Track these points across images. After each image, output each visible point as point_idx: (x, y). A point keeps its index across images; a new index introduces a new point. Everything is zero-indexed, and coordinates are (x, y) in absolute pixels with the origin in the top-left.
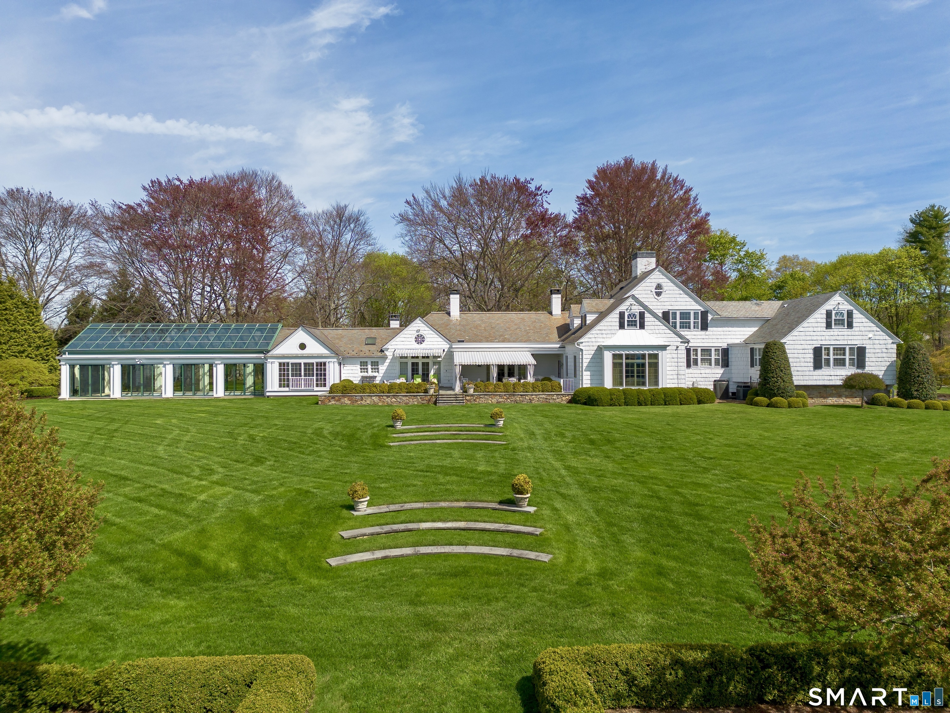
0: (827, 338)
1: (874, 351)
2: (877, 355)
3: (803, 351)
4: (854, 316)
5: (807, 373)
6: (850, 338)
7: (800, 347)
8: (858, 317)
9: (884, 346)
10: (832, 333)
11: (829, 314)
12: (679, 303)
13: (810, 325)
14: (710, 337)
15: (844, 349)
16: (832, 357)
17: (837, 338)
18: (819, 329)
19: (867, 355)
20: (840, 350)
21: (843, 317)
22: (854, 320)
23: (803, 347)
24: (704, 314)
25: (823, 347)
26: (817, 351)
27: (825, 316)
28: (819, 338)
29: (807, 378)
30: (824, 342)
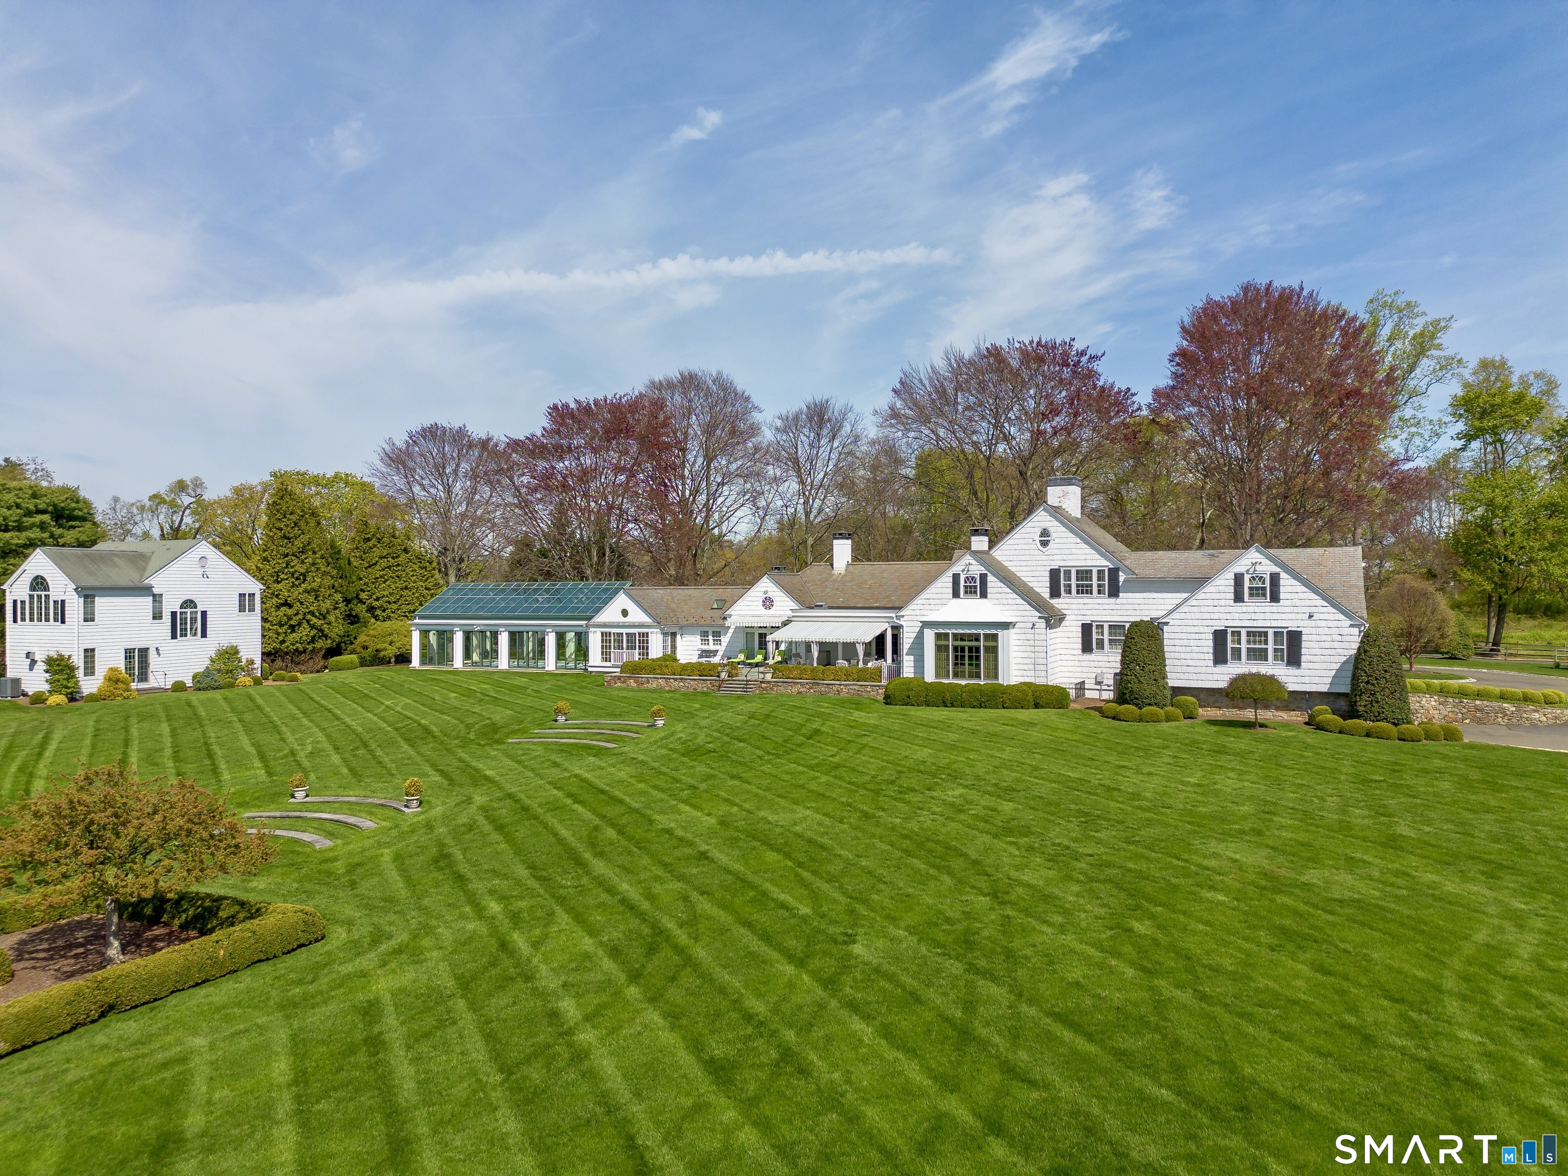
0: (1236, 616)
1: (1318, 638)
2: (1323, 645)
3: (1197, 636)
4: (1282, 582)
5: (1203, 670)
6: (1275, 616)
7: (1192, 629)
8: (1287, 583)
9: (1336, 631)
10: (1244, 609)
11: (1238, 579)
12: (1075, 557)
13: (1208, 596)
14: (1124, 607)
15: (1266, 634)
16: (1244, 646)
17: (1254, 616)
18: (1223, 602)
19: (1304, 644)
20: (1257, 635)
21: (1264, 583)
22: (1282, 589)
23: (1197, 629)
24: (1114, 573)
25: (1229, 630)
26: (1220, 637)
27: (1232, 582)
28: (1224, 616)
29: (1203, 677)
30: (1230, 623)
